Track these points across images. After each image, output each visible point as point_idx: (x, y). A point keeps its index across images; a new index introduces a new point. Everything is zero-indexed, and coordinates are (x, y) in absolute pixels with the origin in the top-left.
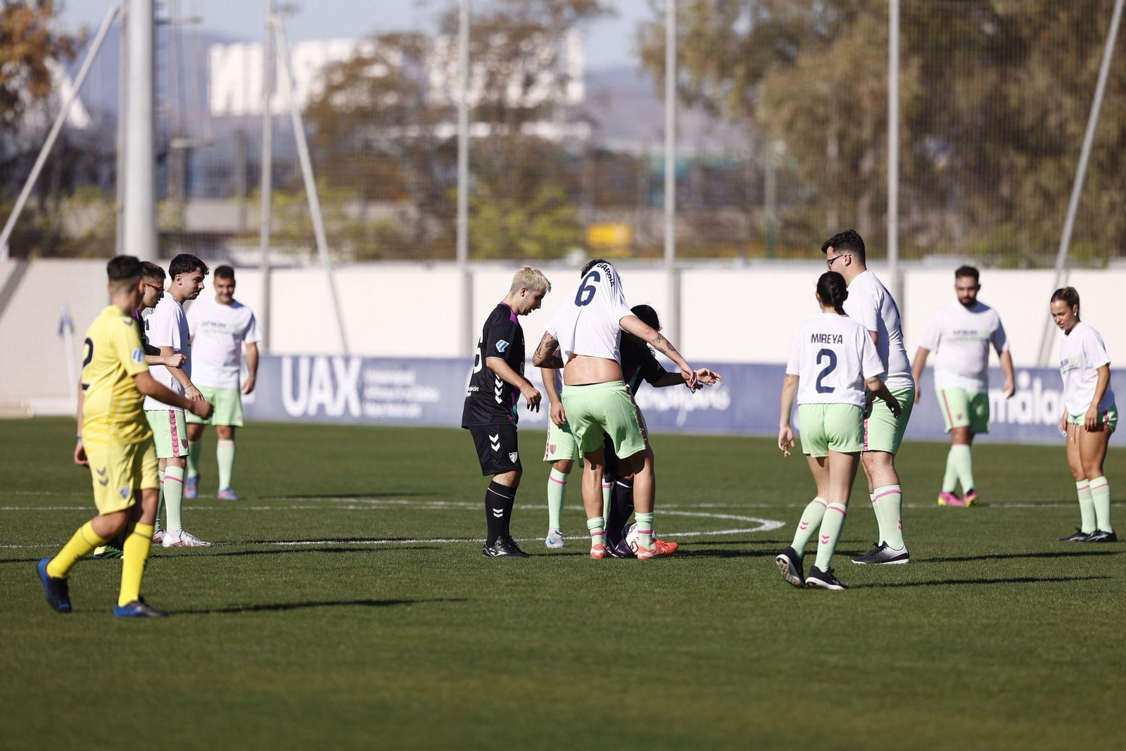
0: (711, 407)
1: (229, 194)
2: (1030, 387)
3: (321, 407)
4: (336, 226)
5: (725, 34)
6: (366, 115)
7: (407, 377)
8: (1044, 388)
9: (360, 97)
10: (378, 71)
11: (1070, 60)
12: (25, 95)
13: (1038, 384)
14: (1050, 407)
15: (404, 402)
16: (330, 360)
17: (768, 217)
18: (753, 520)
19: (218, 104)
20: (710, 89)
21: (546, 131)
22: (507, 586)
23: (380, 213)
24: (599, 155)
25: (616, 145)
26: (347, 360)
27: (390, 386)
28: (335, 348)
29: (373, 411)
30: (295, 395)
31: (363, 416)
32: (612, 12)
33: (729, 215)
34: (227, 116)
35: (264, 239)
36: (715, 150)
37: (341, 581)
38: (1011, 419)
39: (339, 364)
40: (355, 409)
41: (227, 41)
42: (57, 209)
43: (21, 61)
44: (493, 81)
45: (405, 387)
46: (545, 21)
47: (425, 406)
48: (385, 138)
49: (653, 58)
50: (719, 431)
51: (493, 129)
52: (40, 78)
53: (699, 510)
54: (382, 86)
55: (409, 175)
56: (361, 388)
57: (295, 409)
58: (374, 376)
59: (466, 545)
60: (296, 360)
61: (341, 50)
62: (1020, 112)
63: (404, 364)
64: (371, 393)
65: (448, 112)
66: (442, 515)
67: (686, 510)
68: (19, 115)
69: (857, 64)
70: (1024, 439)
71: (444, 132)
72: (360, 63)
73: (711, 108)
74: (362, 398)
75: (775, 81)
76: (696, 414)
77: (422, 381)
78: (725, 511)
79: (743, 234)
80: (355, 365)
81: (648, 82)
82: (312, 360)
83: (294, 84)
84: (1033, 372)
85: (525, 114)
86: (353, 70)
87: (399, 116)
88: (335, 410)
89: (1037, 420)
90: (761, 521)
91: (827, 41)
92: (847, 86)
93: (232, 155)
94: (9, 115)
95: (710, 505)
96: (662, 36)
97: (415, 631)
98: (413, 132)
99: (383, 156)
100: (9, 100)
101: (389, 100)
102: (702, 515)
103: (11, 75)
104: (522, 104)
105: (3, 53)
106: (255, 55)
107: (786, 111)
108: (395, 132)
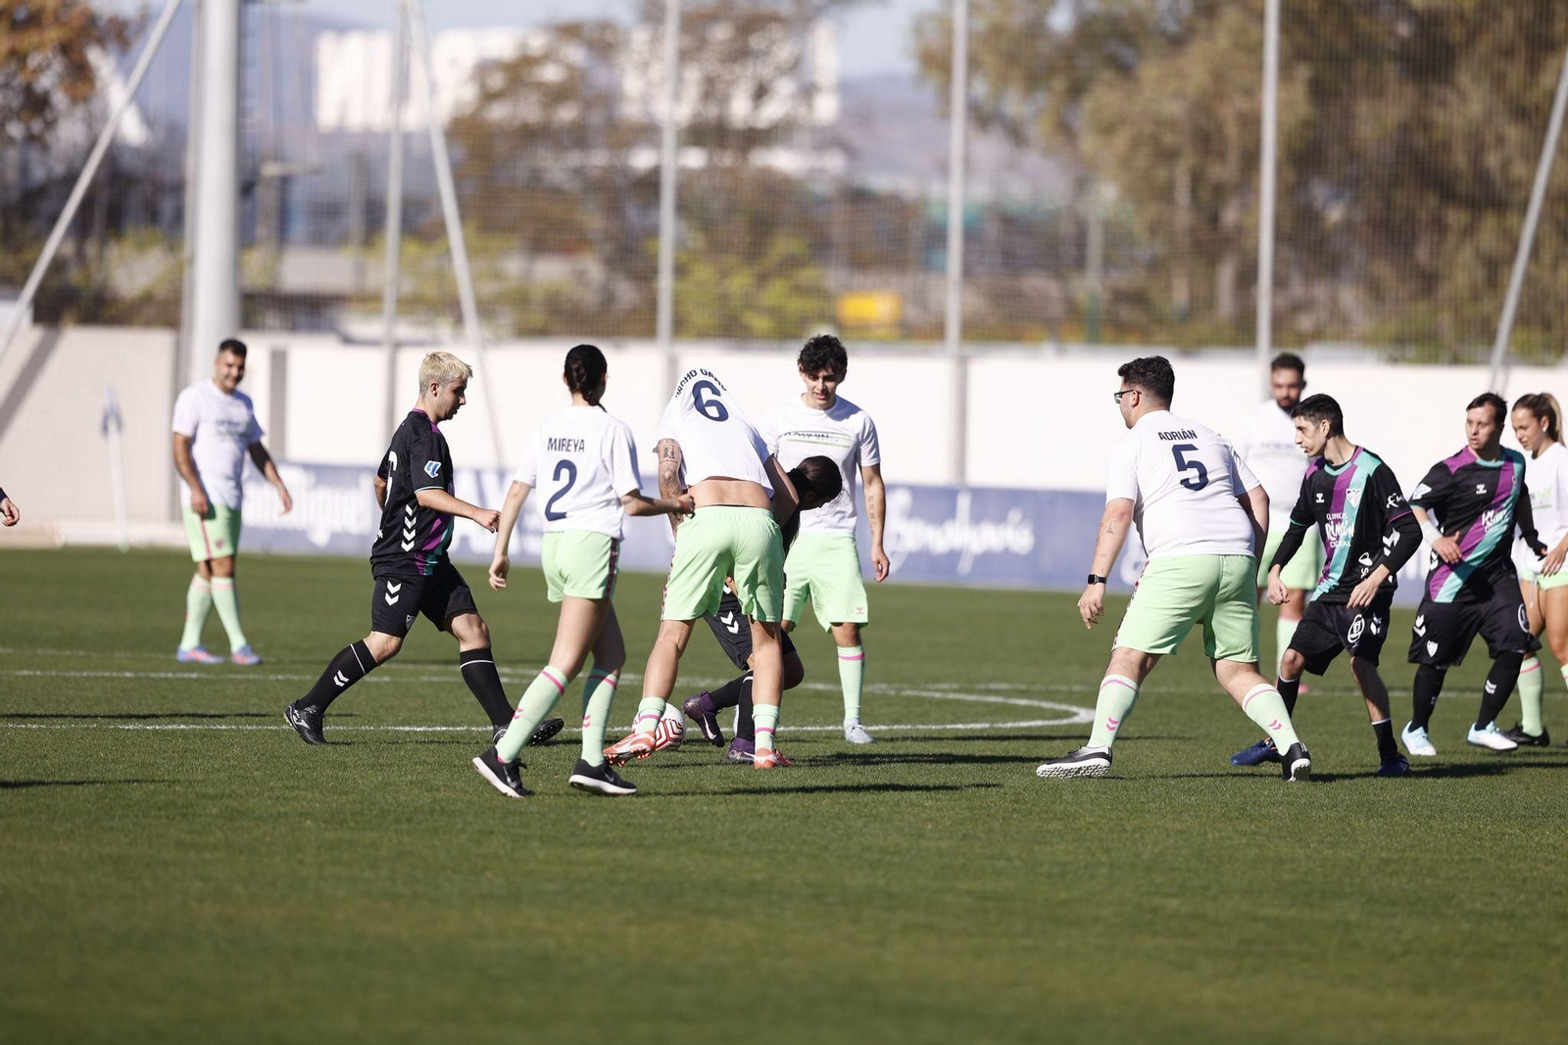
0: (1006, 551)
1: (342, 241)
3: (464, 541)
4: (490, 288)
5: (1036, 29)
6: (530, 135)
9: (529, 110)
10: (551, 74)
11: (1515, 73)
12: (59, 99)
16: (478, 474)
17: (1090, 286)
18: (1064, 707)
19: (327, 114)
20: (1014, 105)
21: (783, 161)
23: (551, 272)
24: (858, 197)
25: (880, 182)
26: (501, 473)
28: (485, 458)
31: (522, 553)
33: (1037, 283)
34: (339, 133)
35: (389, 305)
36: (1019, 192)
39: (490, 481)
40: (512, 543)
41: (341, 28)
42: (101, 258)
43: (54, 50)
44: (711, 90)
46: (786, 7)
48: (557, 167)
49: (935, 62)
50: (1016, 583)
51: (711, 158)
52: (80, 74)
53: (989, 692)
54: (557, 95)
55: (593, 220)
61: (501, 44)
64: (532, 521)
65: (647, 132)
67: (969, 691)
68: (50, 125)
69: (1219, 76)
71: (642, 160)
72: (526, 62)
73: (1016, 134)
75: (1105, 97)
76: (986, 559)
78: (1024, 694)
79: (1056, 310)
81: (927, 95)
83: (433, 89)
85: (754, 138)
86: (518, 72)
87: (579, 137)
88: (481, 545)
90: (1074, 709)
91: (1177, 42)
92: (1205, 107)
93: (345, 185)
94: (37, 126)
95: (1004, 686)
96: (947, 31)
97: (591, 854)
98: (598, 159)
99: (556, 192)
100: (37, 104)
101: (567, 114)
102: (993, 699)
103: (40, 70)
104: (751, 124)
105: (29, 39)
106: (381, 48)
107: (1121, 140)
108: (574, 159)
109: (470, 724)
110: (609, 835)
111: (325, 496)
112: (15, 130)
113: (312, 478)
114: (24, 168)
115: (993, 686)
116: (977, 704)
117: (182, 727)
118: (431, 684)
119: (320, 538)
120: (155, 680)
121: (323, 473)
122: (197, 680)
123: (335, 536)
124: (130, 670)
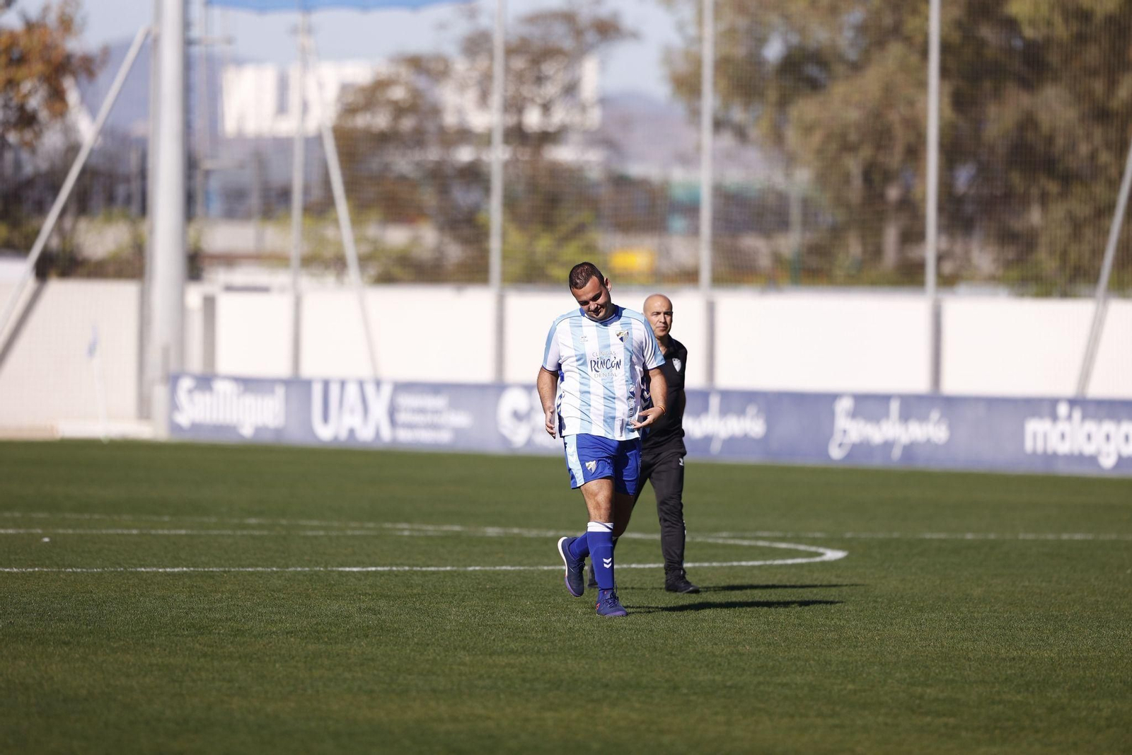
1: (247, 217)
2: (1070, 417)
3: (352, 432)
4: (365, 249)
5: (755, 60)
6: (384, 139)
7: (438, 402)
8: (1084, 417)
9: (380, 121)
10: (398, 93)
11: (1099, 86)
12: (43, 115)
13: (1077, 414)
14: (1089, 437)
15: (434, 427)
16: (361, 384)
17: (790, 243)
18: (813, 549)
19: (230, 125)
20: (738, 114)
21: (564, 154)
22: (584, 614)
23: (397, 236)
24: (621, 182)
25: (636, 169)
26: (378, 384)
27: (422, 411)
28: (365, 372)
29: (405, 436)
30: (326, 418)
31: (394, 441)
32: (635, 35)
33: (753, 243)
34: (240, 138)
35: (295, 262)
36: (735, 177)
37: (416, 609)
38: (1050, 451)
39: (370, 389)
40: (386, 434)
41: (239, 62)
42: (74, 228)
43: (40, 79)
44: (515, 105)
45: (436, 412)
46: (568, 44)
47: (457, 431)
48: (403, 163)
49: (687, 85)
50: (753, 459)
51: (515, 154)
52: (57, 96)
53: (758, 538)
54: (399, 110)
55: (428, 197)
56: (392, 412)
57: (325, 433)
58: (406, 401)
59: (533, 572)
60: (326, 384)
61: (360, 73)
62: (1050, 140)
63: (435, 388)
64: (402, 417)
65: (464, 135)
66: (499, 541)
67: (743, 538)
68: (38, 135)
69: (888, 90)
70: (1062, 469)
71: (465, 155)
72: (380, 85)
73: (741, 134)
74: (393, 423)
75: (806, 108)
76: (731, 442)
77: (454, 406)
78: (783, 540)
79: (764, 262)
80: (387, 390)
81: (679, 109)
82: (343, 384)
83: (305, 107)
84: (1073, 402)
85: (547, 138)
86: (371, 95)
87: (418, 139)
88: (365, 434)
89: (1076, 452)
90: (821, 550)
91: (856, 67)
92: (877, 116)
93: (248, 177)
94: (28, 135)
95: (766, 534)
96: (698, 63)
97: (503, 660)
98: (433, 154)
99: (403, 179)
100: (26, 120)
101: (407, 124)
102: (761, 543)
103: (30, 94)
104: (545, 129)
105: (21, 72)
106: (268, 77)
107: (817, 138)
108: (417, 155)
109: (391, 565)
110: (512, 646)
111: (250, 401)
112: (12, 137)
113: (242, 388)
114: (18, 165)
115: (760, 534)
116: (751, 547)
117: (185, 569)
118: (354, 537)
119: (247, 431)
120: (155, 536)
121: (249, 384)
122: (186, 535)
123: (258, 430)
124: (136, 528)
